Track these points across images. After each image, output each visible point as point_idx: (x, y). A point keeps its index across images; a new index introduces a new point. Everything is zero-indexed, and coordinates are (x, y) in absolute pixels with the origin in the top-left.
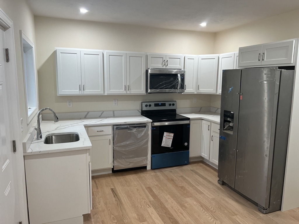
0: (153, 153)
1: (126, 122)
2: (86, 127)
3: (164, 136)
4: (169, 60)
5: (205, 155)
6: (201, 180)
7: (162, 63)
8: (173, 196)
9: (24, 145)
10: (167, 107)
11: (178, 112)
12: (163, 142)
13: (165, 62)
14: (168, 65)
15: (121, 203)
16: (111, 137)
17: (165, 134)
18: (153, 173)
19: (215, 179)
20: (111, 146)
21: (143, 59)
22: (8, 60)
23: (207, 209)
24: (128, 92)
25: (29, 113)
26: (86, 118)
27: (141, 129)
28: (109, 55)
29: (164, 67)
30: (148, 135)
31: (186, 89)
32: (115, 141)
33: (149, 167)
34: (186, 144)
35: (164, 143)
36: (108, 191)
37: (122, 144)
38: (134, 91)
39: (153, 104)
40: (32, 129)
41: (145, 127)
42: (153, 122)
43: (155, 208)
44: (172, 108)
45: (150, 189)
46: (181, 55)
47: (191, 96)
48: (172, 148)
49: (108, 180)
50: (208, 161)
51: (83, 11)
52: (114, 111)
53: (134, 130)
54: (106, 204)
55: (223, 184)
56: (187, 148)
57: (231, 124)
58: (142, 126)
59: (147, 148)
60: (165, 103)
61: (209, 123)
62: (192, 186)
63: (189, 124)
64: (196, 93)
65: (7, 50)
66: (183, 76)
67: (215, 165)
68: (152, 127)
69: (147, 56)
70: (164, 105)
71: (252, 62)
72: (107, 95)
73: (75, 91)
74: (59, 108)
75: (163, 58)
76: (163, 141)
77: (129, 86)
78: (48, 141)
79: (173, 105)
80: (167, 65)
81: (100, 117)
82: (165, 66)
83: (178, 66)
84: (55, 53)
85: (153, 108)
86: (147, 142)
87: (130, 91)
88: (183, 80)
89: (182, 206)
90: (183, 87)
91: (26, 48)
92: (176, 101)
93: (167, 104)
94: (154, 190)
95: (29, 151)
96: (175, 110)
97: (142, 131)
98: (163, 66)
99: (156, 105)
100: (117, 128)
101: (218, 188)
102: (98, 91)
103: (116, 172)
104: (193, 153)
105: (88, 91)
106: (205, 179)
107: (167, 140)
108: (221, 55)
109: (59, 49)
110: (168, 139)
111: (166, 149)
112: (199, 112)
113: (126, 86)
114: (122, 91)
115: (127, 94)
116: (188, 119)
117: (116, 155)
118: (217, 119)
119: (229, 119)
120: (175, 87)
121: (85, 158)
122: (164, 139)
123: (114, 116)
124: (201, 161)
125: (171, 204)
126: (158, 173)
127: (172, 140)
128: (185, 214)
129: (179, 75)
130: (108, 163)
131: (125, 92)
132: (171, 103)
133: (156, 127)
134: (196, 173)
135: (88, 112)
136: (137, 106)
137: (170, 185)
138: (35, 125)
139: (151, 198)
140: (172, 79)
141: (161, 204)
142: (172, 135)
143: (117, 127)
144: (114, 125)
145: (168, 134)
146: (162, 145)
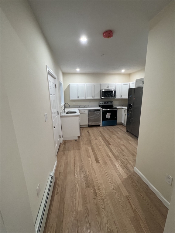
0: (102, 120)
2: (79, 110)
4: (109, 85)
5: (123, 122)
6: (120, 130)
8: (108, 134)
9: (61, 113)
10: (109, 104)
11: (113, 106)
13: (108, 87)
15: (90, 135)
16: (87, 114)
17: (107, 113)
18: (102, 127)
19: (125, 130)
20: (87, 117)
21: (100, 86)
22: (56, 88)
23: (119, 138)
24: (94, 98)
25: (62, 105)
26: (79, 107)
27: (98, 111)
28: (87, 85)
29: (108, 88)
30: (101, 114)
32: (89, 115)
33: (101, 125)
34: (116, 118)
36: (86, 131)
37: (91, 116)
38: (96, 98)
39: (103, 103)
40: (63, 110)
42: (103, 109)
43: (101, 137)
44: (111, 104)
45: (100, 132)
46: (115, 84)
47: (119, 99)
48: (110, 119)
49: (87, 128)
50: (124, 124)
51: (78, 70)
52: (89, 105)
53: (96, 112)
54: (85, 135)
55: (128, 131)
56: (116, 119)
57: (131, 109)
58: (99, 110)
59: (100, 118)
61: (125, 110)
62: (116, 132)
63: (117, 110)
65: (56, 85)
66: (115, 92)
67: (125, 125)
68: (102, 111)
69: (101, 85)
70: (108, 103)
71: (139, 85)
72: (86, 99)
73: (76, 98)
74: (71, 104)
75: (107, 85)
77: (94, 96)
78: (67, 113)
79: (112, 103)
81: (84, 107)
83: (113, 88)
84: (69, 85)
85: (104, 104)
86: (100, 116)
88: (115, 93)
89: (110, 137)
90: (115, 96)
91: (60, 84)
93: (109, 103)
94: (102, 132)
95: (62, 115)
96: (112, 105)
97: (99, 112)
99: (105, 103)
101: (125, 133)
102: (83, 98)
103: (90, 126)
104: (118, 121)
105: (80, 98)
106: (121, 130)
107: (108, 116)
108: (131, 83)
109: (70, 84)
111: (108, 119)
112: (122, 106)
114: (92, 98)
116: (117, 108)
117: (89, 120)
118: (126, 108)
119: (130, 107)
120: (112, 96)
121: (78, 118)
122: (107, 115)
123: (89, 107)
124: (121, 124)
125: (107, 136)
126: (104, 127)
127: (110, 116)
128: (111, 139)
129: (113, 91)
130: (86, 123)
132: (111, 102)
133: (104, 111)
134: (119, 128)
136: (97, 103)
137: (108, 131)
138: (64, 109)
139: (100, 134)
140: (111, 93)
141: (103, 135)
142: (110, 114)
143: (89, 111)
144: (88, 110)
145: (108, 113)
146: (106, 118)
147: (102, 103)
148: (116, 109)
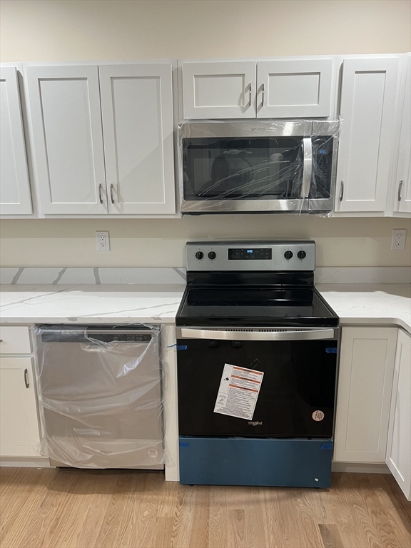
0: (182, 433)
1: (75, 319)
3: (224, 377)
4: (268, 82)
7: (242, 96)
10: (277, 264)
12: (219, 399)
13: (255, 93)
14: (268, 104)
17: (229, 370)
24: (114, 209)
28: (39, 80)
29: (250, 113)
31: (346, 199)
34: (318, 416)
35: (225, 402)
39: (222, 251)
41: (147, 338)
44: (295, 266)
48: (257, 423)
52: (96, 269)
60: (271, 249)
64: (388, 214)
66: (326, 144)
69: (179, 74)
70: (263, 254)
72: (44, 217)
75: (243, 75)
76: (219, 394)
77: (115, 187)
79: (302, 255)
80: (262, 104)
81: (55, 285)
82: (252, 106)
83: (309, 108)
85: (221, 264)
87: (119, 205)
88: (325, 160)
90: (323, 186)
92: (313, 242)
96: (310, 274)
98: (244, 110)
100: (44, 336)
102: (15, 207)
107: (238, 392)
110: (242, 391)
111: (233, 426)
113: (104, 187)
114: (90, 206)
115: (108, 214)
120: (289, 191)
122: (224, 387)
123: (99, 285)
127: (256, 395)
129: (307, 142)
131: (100, 210)
132: (295, 248)
135: (22, 268)
142: (259, 376)
145: (241, 371)
146: (219, 408)
147: (212, 256)
148: (325, 333)
